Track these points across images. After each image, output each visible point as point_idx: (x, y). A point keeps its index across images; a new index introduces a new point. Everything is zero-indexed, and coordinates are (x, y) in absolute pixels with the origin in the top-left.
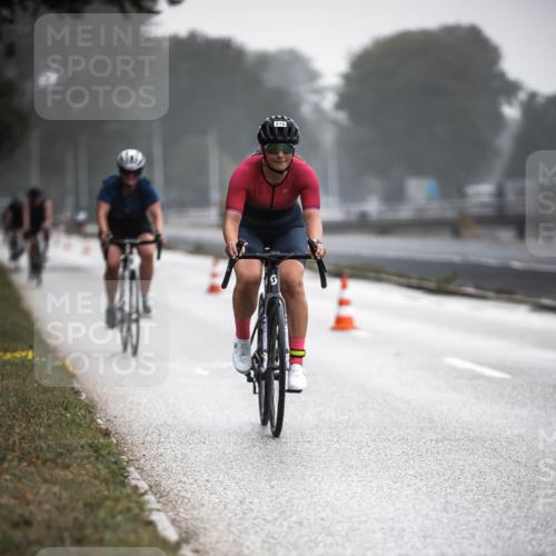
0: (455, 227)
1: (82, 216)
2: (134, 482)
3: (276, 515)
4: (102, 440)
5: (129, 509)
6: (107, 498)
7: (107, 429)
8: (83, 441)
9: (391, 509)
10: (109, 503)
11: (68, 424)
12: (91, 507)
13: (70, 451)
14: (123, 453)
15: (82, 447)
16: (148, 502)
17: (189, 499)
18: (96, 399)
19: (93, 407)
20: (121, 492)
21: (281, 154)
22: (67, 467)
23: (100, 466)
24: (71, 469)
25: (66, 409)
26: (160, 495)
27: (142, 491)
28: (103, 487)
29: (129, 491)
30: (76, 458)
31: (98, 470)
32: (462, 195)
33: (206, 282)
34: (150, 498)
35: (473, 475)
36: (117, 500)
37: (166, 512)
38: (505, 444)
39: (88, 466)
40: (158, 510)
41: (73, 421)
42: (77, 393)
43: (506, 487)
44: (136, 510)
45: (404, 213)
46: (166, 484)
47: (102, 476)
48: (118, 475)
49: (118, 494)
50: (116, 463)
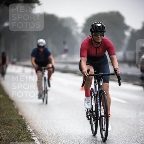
2: (28, 129)
4: (20, 118)
6: (21, 133)
8: (15, 119)
13: (12, 121)
14: (26, 122)
15: (15, 120)
20: (25, 132)
22: (11, 125)
24: (12, 126)
25: (11, 110)
26: (35, 133)
27: (31, 132)
28: (20, 131)
30: (14, 123)
31: (19, 126)
34: (33, 133)
39: (17, 125)
41: (13, 113)
43: (126, 131)
46: (37, 130)
48: (24, 127)
50: (24, 124)
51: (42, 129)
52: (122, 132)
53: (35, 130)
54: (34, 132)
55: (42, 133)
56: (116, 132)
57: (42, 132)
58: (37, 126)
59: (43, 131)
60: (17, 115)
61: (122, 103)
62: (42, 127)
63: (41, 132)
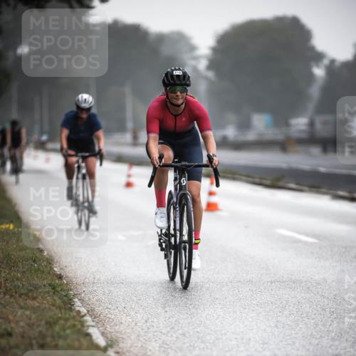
0: (283, 146)
1: (44, 138)
2: (77, 308)
3: (168, 329)
4: (57, 281)
5: (74, 326)
6: (60, 318)
7: (60, 274)
8: (45, 282)
9: (242, 326)
10: (62, 322)
11: (35, 271)
12: (50, 324)
13: (36, 288)
14: (71, 290)
15: (44, 286)
16: (87, 321)
17: (113, 320)
18: (54, 255)
19: (52, 260)
20: (70, 315)
21: (179, 93)
22: (34, 299)
23: (56, 298)
24: (38, 300)
25: (34, 261)
26: (94, 316)
27: (83, 314)
28: (58, 311)
29: (75, 314)
30: (40, 292)
31: (55, 300)
32: (287, 125)
33: (124, 180)
34: (88, 318)
35: (294, 304)
36: (67, 320)
37: (98, 328)
38: (315, 285)
39: (49, 298)
40: (93, 326)
41: (39, 269)
42: (41, 251)
44: (79, 326)
45: (251, 136)
46: (98, 309)
47: (57, 304)
48: (68, 304)
49: (67, 316)
50: (66, 296)
53: (93, 310)
55: (109, 318)
57: (109, 316)
59: (112, 312)
60: (49, 273)
62: (110, 303)
63: (107, 314)
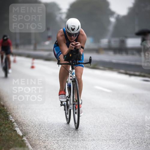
2: (11, 119)
3: (49, 128)
4: (2, 108)
5: (9, 127)
7: (3, 105)
10: (4, 125)
14: (8, 111)
16: (14, 125)
20: (7, 122)
23: (2, 115)
26: (18, 123)
27: (13, 122)
28: (2, 121)
40: (17, 127)
43: (110, 121)
46: (19, 120)
47: (2, 118)
50: (6, 114)
51: (24, 119)
52: (106, 123)
53: (17, 120)
54: (16, 123)
55: (24, 124)
56: (100, 122)
58: (19, 116)
59: (25, 121)
61: (107, 93)
62: (24, 117)
63: (23, 122)
